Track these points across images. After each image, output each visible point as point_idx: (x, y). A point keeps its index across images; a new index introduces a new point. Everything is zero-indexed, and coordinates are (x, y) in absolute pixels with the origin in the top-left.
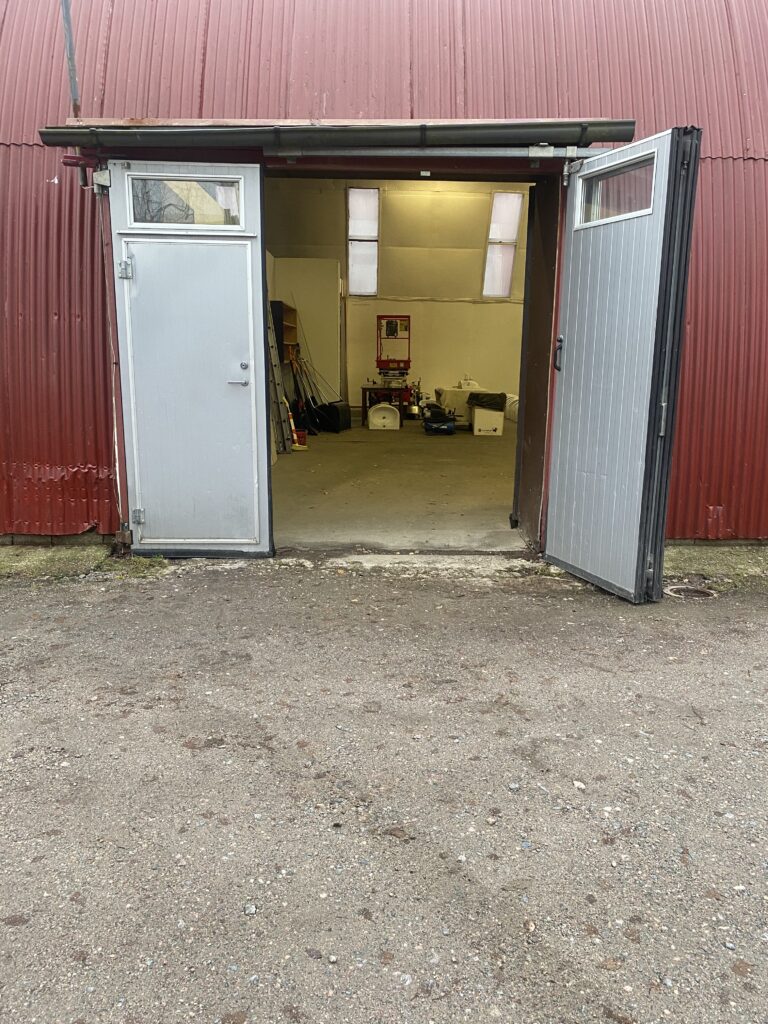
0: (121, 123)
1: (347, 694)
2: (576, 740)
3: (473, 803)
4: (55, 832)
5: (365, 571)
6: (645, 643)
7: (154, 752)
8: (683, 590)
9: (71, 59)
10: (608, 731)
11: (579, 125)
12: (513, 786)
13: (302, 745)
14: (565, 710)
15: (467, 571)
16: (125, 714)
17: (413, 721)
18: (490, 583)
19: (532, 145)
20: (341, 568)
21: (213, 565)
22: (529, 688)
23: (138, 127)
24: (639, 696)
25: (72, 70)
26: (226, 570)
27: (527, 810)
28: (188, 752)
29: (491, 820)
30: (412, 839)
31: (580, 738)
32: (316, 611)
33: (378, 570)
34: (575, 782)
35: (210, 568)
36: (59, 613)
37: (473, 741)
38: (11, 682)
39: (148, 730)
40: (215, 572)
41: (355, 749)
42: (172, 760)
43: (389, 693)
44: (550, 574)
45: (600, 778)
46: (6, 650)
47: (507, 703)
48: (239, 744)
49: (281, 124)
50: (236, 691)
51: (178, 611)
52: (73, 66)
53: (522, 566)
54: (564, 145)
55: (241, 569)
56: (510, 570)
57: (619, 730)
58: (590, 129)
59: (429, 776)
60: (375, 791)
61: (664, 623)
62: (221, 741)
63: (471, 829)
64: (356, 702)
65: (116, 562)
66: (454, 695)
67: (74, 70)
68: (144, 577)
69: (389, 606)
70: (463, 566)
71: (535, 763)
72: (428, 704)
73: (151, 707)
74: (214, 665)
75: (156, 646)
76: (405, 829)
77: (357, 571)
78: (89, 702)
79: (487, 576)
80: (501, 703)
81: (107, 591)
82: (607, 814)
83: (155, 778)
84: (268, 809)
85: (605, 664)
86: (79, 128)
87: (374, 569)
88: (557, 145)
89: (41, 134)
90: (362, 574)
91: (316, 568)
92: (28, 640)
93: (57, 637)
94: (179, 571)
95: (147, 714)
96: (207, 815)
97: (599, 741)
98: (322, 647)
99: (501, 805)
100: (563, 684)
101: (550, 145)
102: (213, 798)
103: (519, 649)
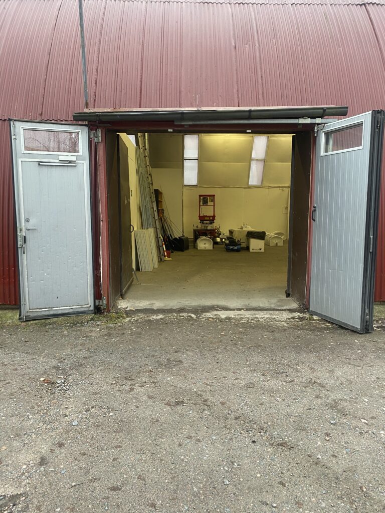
0: (109, 110)
1: (236, 379)
2: (355, 400)
3: (315, 431)
4: (119, 447)
5: (222, 319)
6: (372, 352)
7: (152, 408)
8: (380, 327)
9: (85, 82)
10: (369, 395)
11: (323, 108)
12: (332, 422)
13: (223, 403)
14: (344, 385)
15: (273, 319)
16: (132, 390)
17: (272, 392)
18: (286, 325)
19: (300, 118)
20: (210, 318)
21: (147, 317)
22: (322, 374)
23: (117, 112)
24: (378, 378)
26: (155, 319)
27: (343, 434)
28: (169, 408)
29: (328, 438)
30: (293, 448)
31: (356, 398)
32: (205, 339)
33: (229, 318)
34: (362, 420)
35: (147, 319)
36: (80, 341)
37: (305, 401)
38: (70, 375)
39: (145, 397)
40: (150, 320)
41: (250, 406)
42: (164, 412)
43: (256, 378)
44: (314, 320)
45: (373, 418)
46: (62, 360)
47: (315, 383)
48: (192, 403)
49: (183, 110)
50: (181, 378)
51: (139, 340)
52: (86, 85)
53: (299, 316)
54: (315, 118)
55: (161, 319)
56: (293, 318)
57: (374, 394)
58: (327, 110)
59: (290, 418)
60: (266, 425)
61: (378, 343)
62: (183, 402)
63: (319, 443)
64: (242, 383)
65: (100, 316)
66: (288, 379)
67: (87, 87)
68: (116, 324)
69: (240, 336)
70: (269, 316)
71: (339, 411)
72: (276, 383)
73: (143, 386)
74: (168, 365)
75: (134, 357)
76: (288, 444)
77: (218, 319)
78: (112, 384)
79: (283, 321)
80: (311, 383)
81: (100, 330)
82: (383, 435)
83: (157, 421)
84: (218, 434)
85: (356, 363)
86: (90, 113)
87: (226, 318)
88: (312, 118)
89: (73, 116)
90: (221, 320)
91: (197, 317)
92: (71, 355)
93: (84, 353)
94: (132, 320)
95: (142, 389)
96: (190, 437)
97: (367, 400)
98: (215, 356)
99: (329, 431)
100: (339, 373)
101: (309, 118)
102: (189, 429)
103: (312, 357)
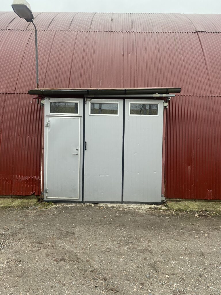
0: (49, 89)
1: (101, 246)
2: (167, 262)
3: (136, 281)
4: (16, 286)
5: (109, 207)
6: (189, 232)
7: (46, 262)
8: (201, 215)
9: (37, 74)
10: (177, 259)
11: (166, 89)
12: (147, 276)
13: (88, 261)
14: (164, 252)
15: (138, 208)
16: (39, 250)
17: (120, 255)
18: (145, 212)
19: (154, 94)
20: (102, 206)
21: (66, 205)
22: (154, 245)
23: (53, 90)
24: (186, 248)
25: (37, 76)
26: (69, 207)
27: (151, 284)
28: (55, 262)
29: (141, 287)
30: (118, 292)
31: (168, 261)
32: (94, 220)
33: (112, 207)
34: (166, 275)
35: (65, 206)
36: (22, 219)
37: (137, 261)
38: (8, 239)
39: (44, 255)
40: (66, 207)
41: (103, 263)
42: (50, 265)
43: (113, 245)
44: (162, 210)
45: (173, 274)
46: (7, 230)
48: (70, 260)
49: (89, 89)
50: (70, 244)
51: (55, 219)
52: (38, 75)
53: (154, 207)
54: (162, 94)
55: (74, 206)
56: (151, 208)
57: (180, 259)
58: (169, 90)
59: (124, 272)
60: (108, 276)
61: (194, 225)
62: (65, 259)
63: (135, 289)
64: (104, 248)
65: (39, 204)
66: (132, 247)
67: (38, 76)
68: (47, 208)
69: (115, 219)
71: (155, 269)
72: (125, 249)
73: (46, 248)
74: (64, 236)
75: (49, 229)
76: (116, 289)
77: (106, 207)
78: (29, 246)
79: (144, 210)
80: (146, 250)
81: (36, 212)
82: (175, 286)
83: (45, 270)
84: (77, 281)
85: (177, 238)
86: (38, 90)
87: (111, 207)
89: (28, 92)
90: (108, 208)
91: (95, 206)
92: (13, 227)
93: (21, 226)
94: (56, 207)
95: (45, 250)
96: (59, 282)
97: (174, 263)
98: (95, 231)
99: (144, 282)
100: (164, 244)
101: (159, 94)
102: (61, 277)
103: (152, 233)
